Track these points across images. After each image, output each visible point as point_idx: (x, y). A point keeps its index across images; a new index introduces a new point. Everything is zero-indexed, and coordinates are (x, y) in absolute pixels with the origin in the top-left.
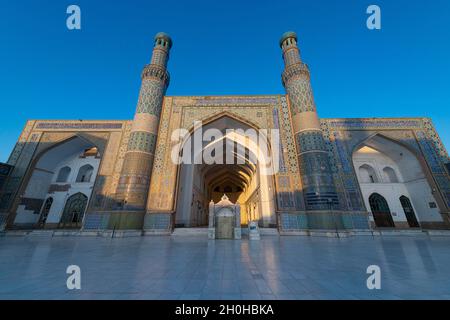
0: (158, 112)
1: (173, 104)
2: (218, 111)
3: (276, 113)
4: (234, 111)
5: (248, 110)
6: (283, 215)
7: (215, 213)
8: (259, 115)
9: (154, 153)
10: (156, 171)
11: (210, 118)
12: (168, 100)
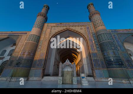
0: (42, 28)
1: (48, 26)
2: (65, 28)
3: (88, 28)
4: (71, 28)
5: (77, 27)
6: (96, 71)
7: (62, 69)
8: (81, 29)
9: (38, 43)
10: (38, 50)
11: (62, 30)
12: (46, 25)
